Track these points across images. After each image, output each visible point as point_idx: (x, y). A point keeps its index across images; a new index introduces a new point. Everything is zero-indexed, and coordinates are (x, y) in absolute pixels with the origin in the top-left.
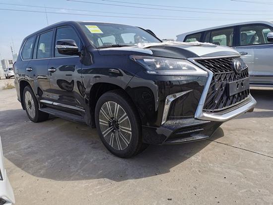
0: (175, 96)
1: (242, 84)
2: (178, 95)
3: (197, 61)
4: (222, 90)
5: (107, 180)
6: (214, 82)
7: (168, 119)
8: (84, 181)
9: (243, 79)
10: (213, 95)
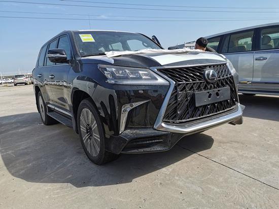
0: (132, 106)
1: (217, 94)
2: (135, 105)
3: (160, 70)
4: (187, 100)
5: (70, 185)
6: (176, 92)
7: (126, 128)
8: (49, 184)
9: (218, 89)
10: (175, 105)
